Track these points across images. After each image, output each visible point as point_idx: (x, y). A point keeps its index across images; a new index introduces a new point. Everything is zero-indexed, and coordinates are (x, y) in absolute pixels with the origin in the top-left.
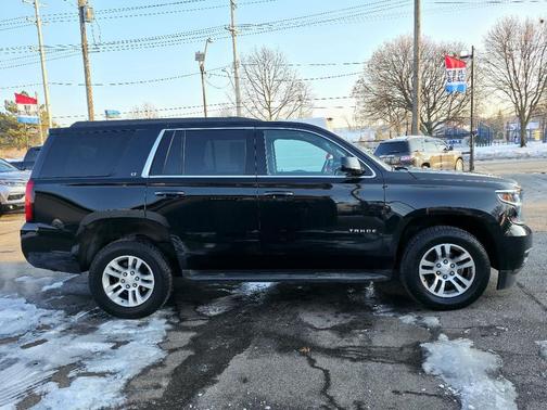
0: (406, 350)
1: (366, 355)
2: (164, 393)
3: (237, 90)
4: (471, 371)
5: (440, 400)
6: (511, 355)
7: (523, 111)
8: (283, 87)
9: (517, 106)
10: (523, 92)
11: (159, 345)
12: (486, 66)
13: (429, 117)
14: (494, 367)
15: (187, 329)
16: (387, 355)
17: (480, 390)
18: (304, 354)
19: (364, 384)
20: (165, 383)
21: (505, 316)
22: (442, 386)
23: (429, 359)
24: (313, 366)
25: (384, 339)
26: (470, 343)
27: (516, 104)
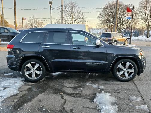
0: (91, 95)
1: (79, 96)
2: (15, 103)
3: (62, 14)
4: (107, 102)
5: (95, 110)
6: (120, 98)
7: (149, 27)
8: (77, 14)
9: (147, 26)
10: (149, 21)
11: (18, 89)
12: (139, 12)
13: (120, 27)
14: (114, 101)
15: (28, 85)
16: (85, 96)
17: (107, 108)
18: (60, 94)
19: (75, 104)
20: (16, 101)
21: (123, 87)
22: (97, 106)
23: (97, 98)
24: (62, 98)
25: (86, 91)
26: (110, 94)
27: (147, 25)
